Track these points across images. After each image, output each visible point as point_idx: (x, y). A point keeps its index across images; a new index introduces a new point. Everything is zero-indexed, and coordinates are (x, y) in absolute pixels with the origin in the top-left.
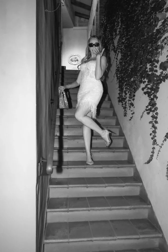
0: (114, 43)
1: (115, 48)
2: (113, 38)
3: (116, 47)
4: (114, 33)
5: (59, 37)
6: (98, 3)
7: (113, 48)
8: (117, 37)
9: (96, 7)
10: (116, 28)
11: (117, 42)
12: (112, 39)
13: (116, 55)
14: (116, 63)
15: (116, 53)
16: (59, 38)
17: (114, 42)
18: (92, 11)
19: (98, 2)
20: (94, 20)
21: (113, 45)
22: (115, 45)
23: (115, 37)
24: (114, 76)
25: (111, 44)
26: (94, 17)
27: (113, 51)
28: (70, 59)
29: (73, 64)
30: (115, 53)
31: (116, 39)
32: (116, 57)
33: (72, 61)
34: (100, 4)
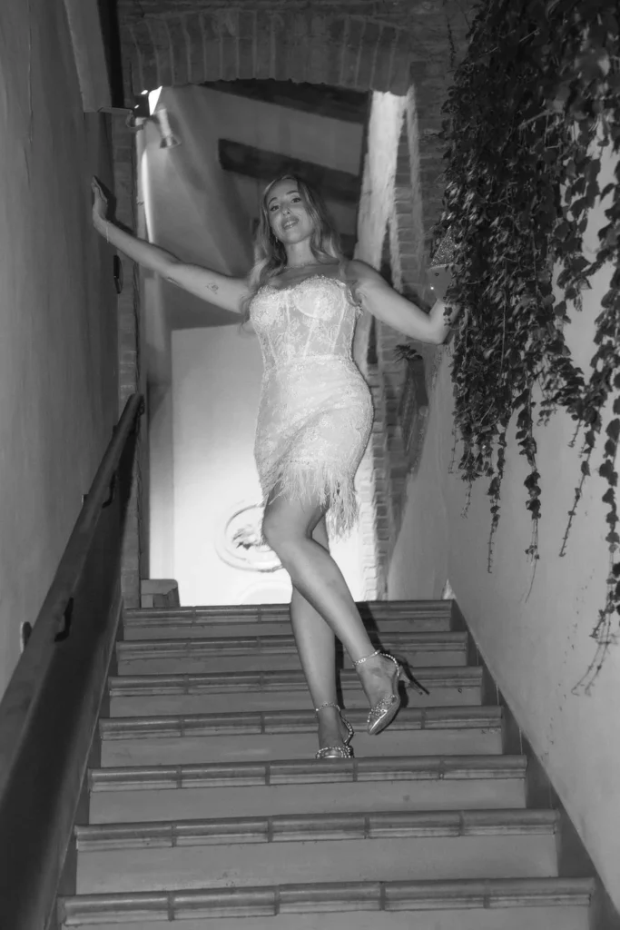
0: (566, 343)
1: (581, 381)
2: (549, 307)
3: (587, 374)
4: (558, 268)
5: (122, 363)
6: (404, 128)
7: (563, 383)
8: (585, 294)
9: (394, 155)
10: (570, 217)
11: (593, 329)
12: (547, 315)
13: (590, 439)
14: (608, 508)
15: (595, 420)
16: (122, 372)
17: (560, 334)
18: (370, 193)
19: (405, 117)
20: (386, 245)
21: (555, 364)
22: (574, 364)
23: (571, 294)
24: (594, 635)
25: (533, 357)
26: (388, 227)
27: (562, 414)
28: (233, 531)
29: (251, 570)
30: (584, 430)
31: (578, 305)
32: (597, 458)
33: (247, 546)
34: (421, 127)
